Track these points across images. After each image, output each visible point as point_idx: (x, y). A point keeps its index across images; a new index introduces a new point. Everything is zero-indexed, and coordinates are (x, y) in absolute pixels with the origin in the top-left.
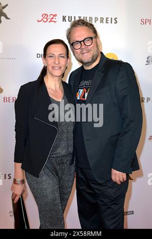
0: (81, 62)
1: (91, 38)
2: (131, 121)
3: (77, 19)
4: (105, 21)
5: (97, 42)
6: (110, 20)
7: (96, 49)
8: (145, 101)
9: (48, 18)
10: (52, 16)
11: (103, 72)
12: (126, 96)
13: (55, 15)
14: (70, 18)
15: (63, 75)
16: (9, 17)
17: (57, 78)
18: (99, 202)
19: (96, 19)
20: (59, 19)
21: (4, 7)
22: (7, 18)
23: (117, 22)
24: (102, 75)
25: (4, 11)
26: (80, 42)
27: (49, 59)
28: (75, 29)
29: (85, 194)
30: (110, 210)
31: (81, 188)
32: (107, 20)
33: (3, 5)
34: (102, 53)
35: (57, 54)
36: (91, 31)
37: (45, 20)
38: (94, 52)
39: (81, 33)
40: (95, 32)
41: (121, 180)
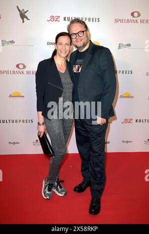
0: (76, 47)
1: (83, 32)
2: (109, 86)
3: (73, 18)
4: (91, 20)
5: (87, 34)
6: (94, 19)
7: (86, 38)
8: (118, 73)
9: (55, 19)
10: (57, 17)
11: (91, 54)
12: (106, 70)
13: (59, 17)
14: (69, 19)
15: (67, 56)
16: (29, 18)
17: (63, 58)
18: (90, 136)
19: (86, 19)
20: (61, 19)
21: (26, 12)
22: (28, 19)
23: (99, 21)
24: (91, 56)
25: (26, 14)
26: (76, 34)
27: (59, 46)
28: (72, 25)
29: (80, 131)
30: (96, 141)
31: (78, 127)
32: (93, 20)
33: (25, 10)
34: (90, 41)
35: (64, 43)
36: (83, 26)
37: (52, 20)
38: (84, 40)
39: (77, 28)
40: (86, 27)
41: (103, 123)
